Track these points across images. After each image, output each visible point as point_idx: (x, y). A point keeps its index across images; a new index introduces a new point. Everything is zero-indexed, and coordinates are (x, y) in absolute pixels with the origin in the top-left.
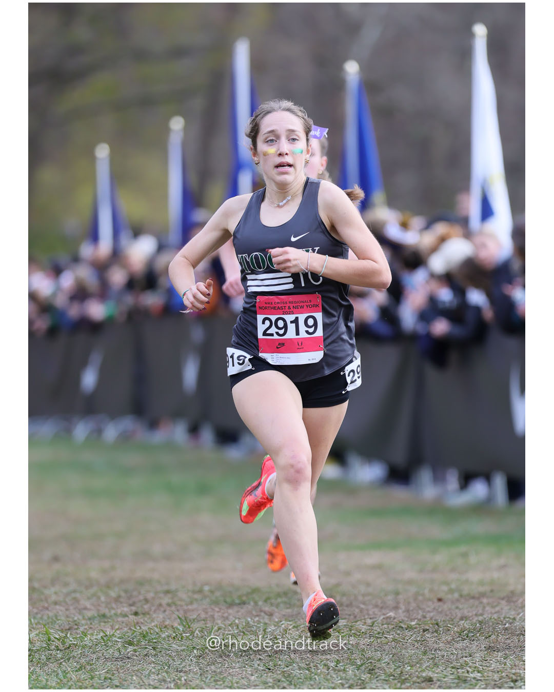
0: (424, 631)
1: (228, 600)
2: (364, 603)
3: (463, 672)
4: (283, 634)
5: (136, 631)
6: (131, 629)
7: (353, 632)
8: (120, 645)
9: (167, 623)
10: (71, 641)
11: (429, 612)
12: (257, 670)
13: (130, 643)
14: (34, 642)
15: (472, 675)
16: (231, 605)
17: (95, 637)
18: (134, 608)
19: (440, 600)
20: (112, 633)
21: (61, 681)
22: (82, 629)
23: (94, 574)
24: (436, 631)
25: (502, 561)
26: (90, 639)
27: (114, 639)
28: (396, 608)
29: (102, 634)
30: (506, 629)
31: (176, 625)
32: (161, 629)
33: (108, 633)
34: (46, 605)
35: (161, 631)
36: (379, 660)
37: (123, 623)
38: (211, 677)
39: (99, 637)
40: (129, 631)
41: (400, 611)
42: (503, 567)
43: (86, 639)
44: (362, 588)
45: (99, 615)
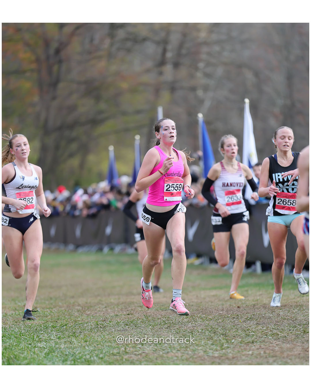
0: (233, 318)
2: (211, 309)
3: (248, 333)
4: (182, 320)
5: (129, 320)
7: (208, 319)
8: (123, 326)
9: (140, 317)
10: (105, 324)
11: (235, 311)
12: (173, 333)
13: (127, 325)
15: (251, 333)
18: (128, 312)
19: (238, 307)
21: (102, 338)
23: (112, 301)
24: (238, 318)
25: (261, 293)
27: (121, 323)
28: (223, 310)
29: (116, 322)
30: (263, 317)
31: (143, 318)
33: (119, 321)
34: (96, 312)
35: (138, 320)
36: (217, 329)
37: (124, 318)
38: (157, 336)
40: (126, 320)
41: (224, 311)
42: (261, 295)
44: (210, 303)
45: (115, 315)
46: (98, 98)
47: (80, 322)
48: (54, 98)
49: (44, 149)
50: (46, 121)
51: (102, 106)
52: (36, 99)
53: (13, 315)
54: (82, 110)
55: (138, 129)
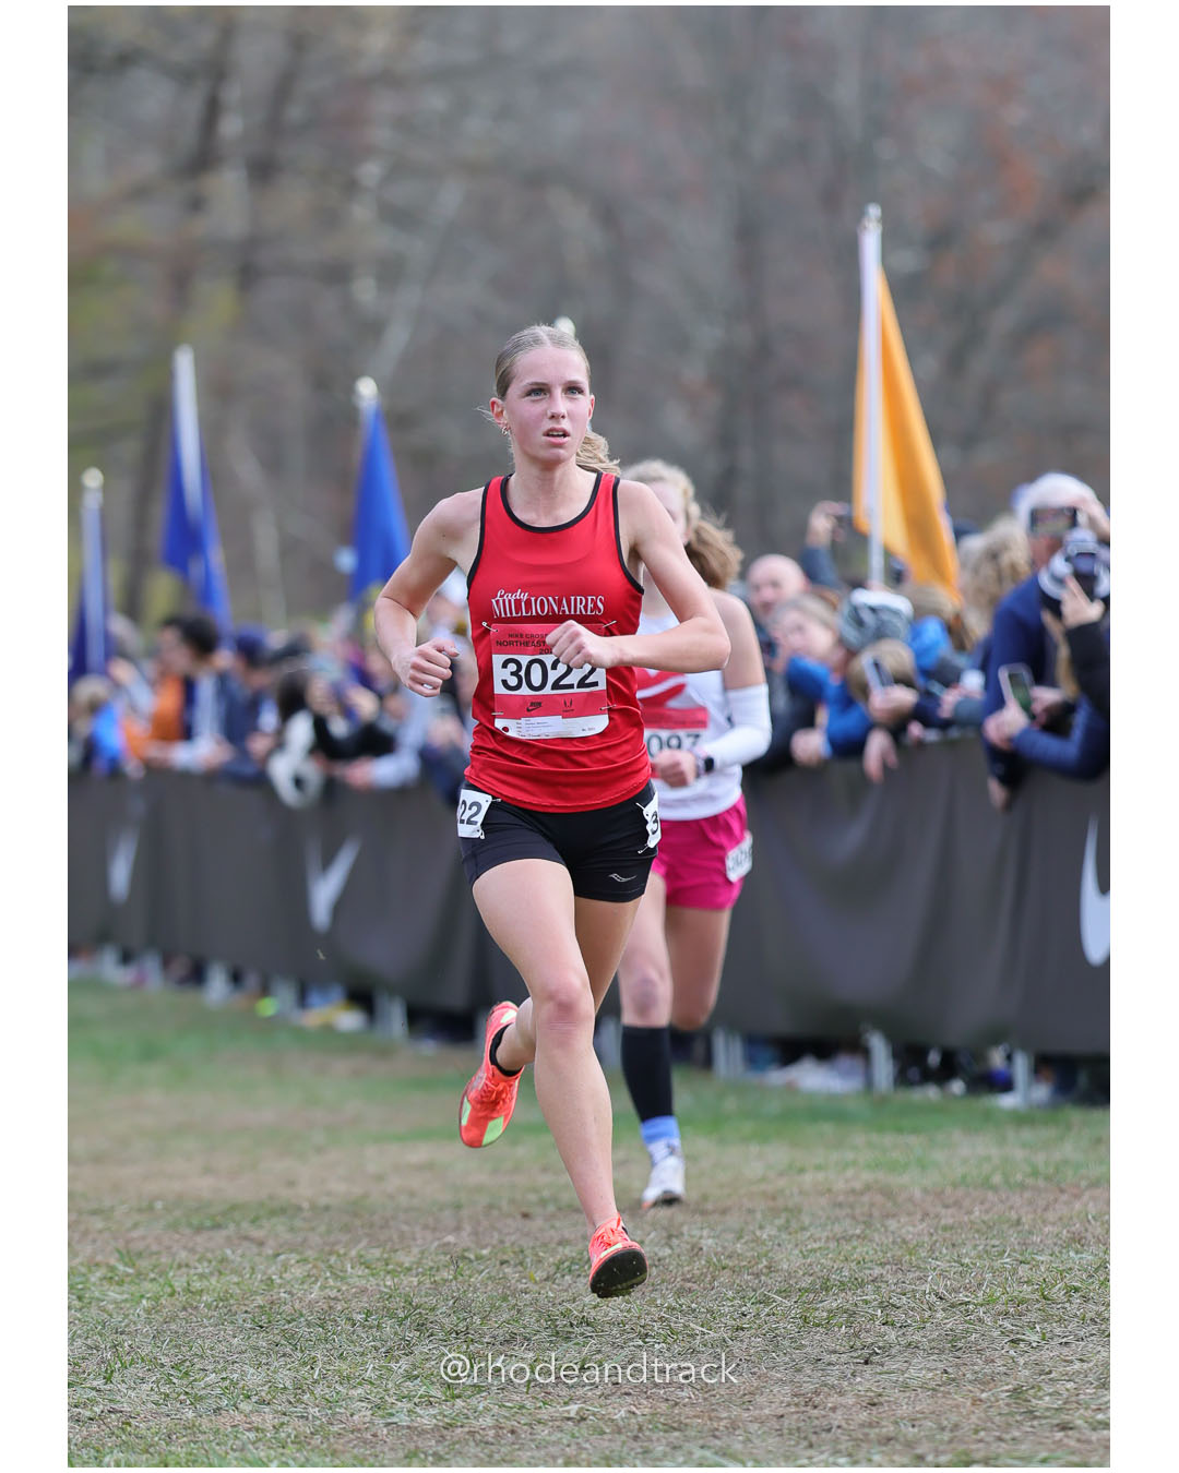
0: (502, 1263)
1: (195, 1221)
2: (407, 1223)
4: (281, 1273)
9: (99, 1259)
11: (509, 1234)
12: (241, 1330)
16: (199, 1229)
19: (525, 1215)
28: (457, 1229)
31: (113, 1261)
36: (433, 1309)
41: (464, 1234)
55: (97, 444)
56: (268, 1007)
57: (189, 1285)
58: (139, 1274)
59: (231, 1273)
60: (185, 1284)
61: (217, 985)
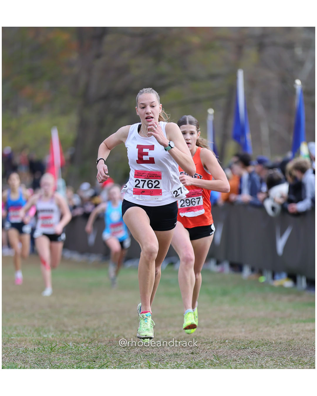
1: (238, 347)
4: (266, 364)
5: (192, 362)
6: (190, 361)
7: (301, 362)
9: (208, 358)
10: (161, 366)
14: (143, 367)
16: (239, 349)
17: (172, 365)
18: (191, 351)
20: (181, 363)
22: (166, 361)
23: (171, 334)
26: (170, 366)
27: (182, 365)
29: (176, 363)
31: (212, 359)
32: (205, 361)
33: (179, 363)
35: (205, 362)
37: (186, 358)
39: (174, 365)
40: (189, 362)
43: (168, 366)
44: (305, 341)
45: (174, 354)
46: (158, 57)
47: (126, 363)
48: (98, 56)
49: (83, 125)
50: (87, 86)
51: (164, 68)
52: (74, 56)
53: (36, 350)
54: (136, 72)
55: (212, 100)
56: (262, 279)
57: (236, 366)
58: (221, 363)
59: (250, 363)
60: (235, 366)
61: (247, 272)
